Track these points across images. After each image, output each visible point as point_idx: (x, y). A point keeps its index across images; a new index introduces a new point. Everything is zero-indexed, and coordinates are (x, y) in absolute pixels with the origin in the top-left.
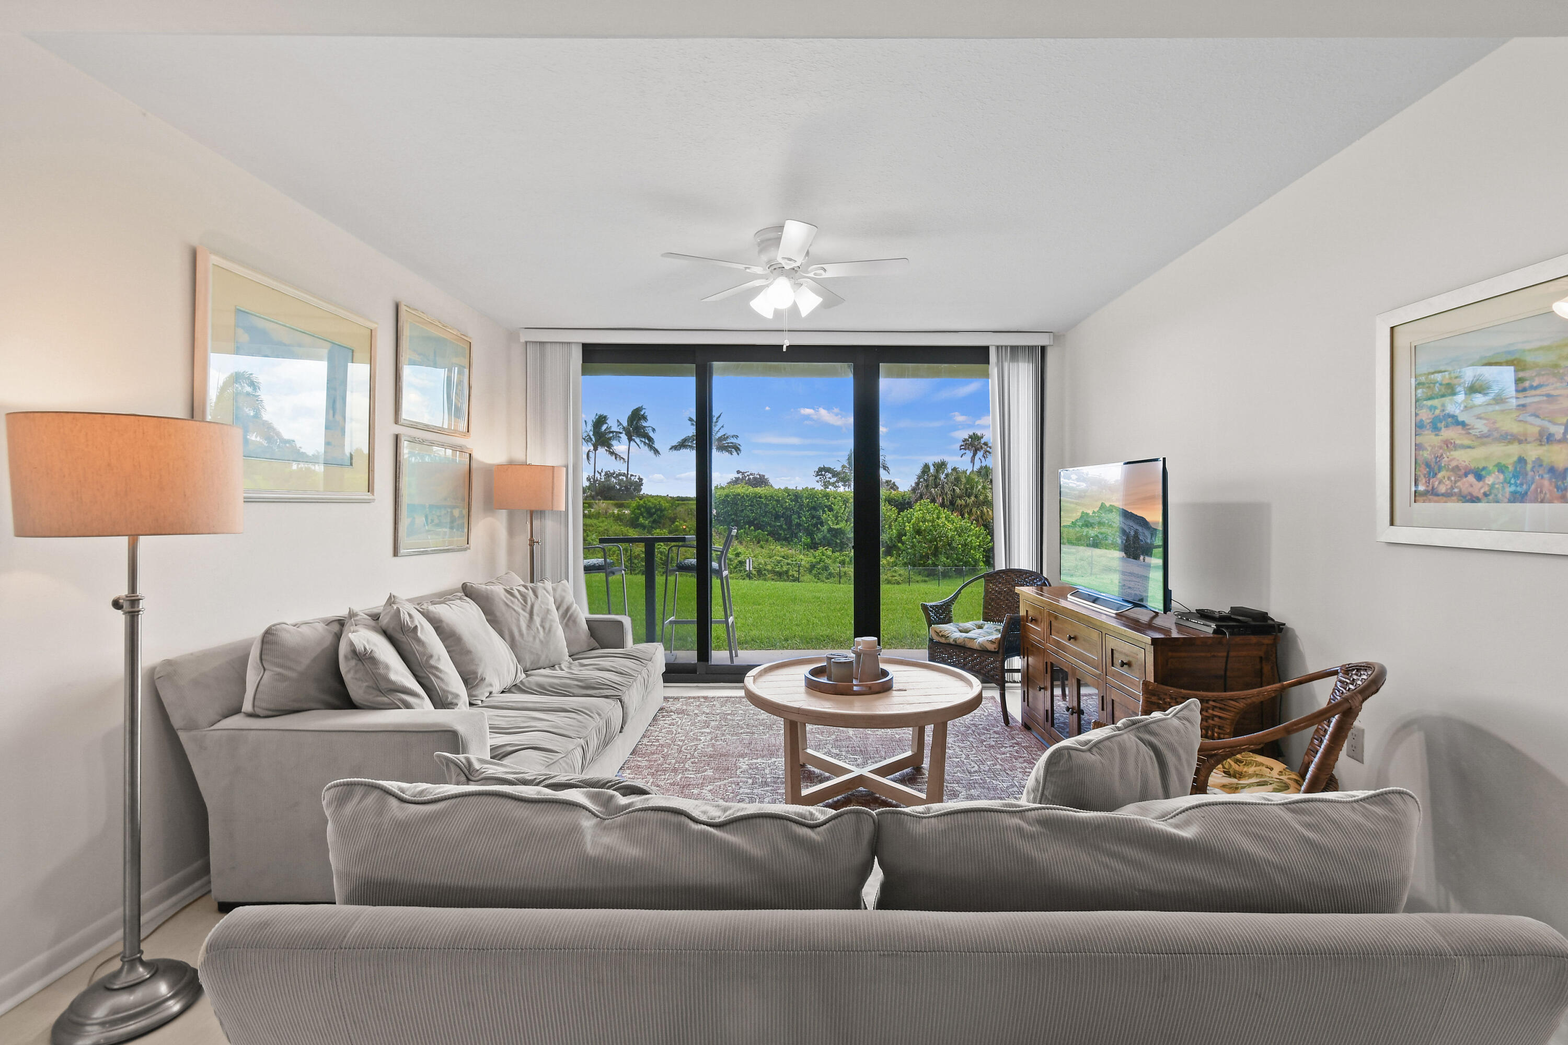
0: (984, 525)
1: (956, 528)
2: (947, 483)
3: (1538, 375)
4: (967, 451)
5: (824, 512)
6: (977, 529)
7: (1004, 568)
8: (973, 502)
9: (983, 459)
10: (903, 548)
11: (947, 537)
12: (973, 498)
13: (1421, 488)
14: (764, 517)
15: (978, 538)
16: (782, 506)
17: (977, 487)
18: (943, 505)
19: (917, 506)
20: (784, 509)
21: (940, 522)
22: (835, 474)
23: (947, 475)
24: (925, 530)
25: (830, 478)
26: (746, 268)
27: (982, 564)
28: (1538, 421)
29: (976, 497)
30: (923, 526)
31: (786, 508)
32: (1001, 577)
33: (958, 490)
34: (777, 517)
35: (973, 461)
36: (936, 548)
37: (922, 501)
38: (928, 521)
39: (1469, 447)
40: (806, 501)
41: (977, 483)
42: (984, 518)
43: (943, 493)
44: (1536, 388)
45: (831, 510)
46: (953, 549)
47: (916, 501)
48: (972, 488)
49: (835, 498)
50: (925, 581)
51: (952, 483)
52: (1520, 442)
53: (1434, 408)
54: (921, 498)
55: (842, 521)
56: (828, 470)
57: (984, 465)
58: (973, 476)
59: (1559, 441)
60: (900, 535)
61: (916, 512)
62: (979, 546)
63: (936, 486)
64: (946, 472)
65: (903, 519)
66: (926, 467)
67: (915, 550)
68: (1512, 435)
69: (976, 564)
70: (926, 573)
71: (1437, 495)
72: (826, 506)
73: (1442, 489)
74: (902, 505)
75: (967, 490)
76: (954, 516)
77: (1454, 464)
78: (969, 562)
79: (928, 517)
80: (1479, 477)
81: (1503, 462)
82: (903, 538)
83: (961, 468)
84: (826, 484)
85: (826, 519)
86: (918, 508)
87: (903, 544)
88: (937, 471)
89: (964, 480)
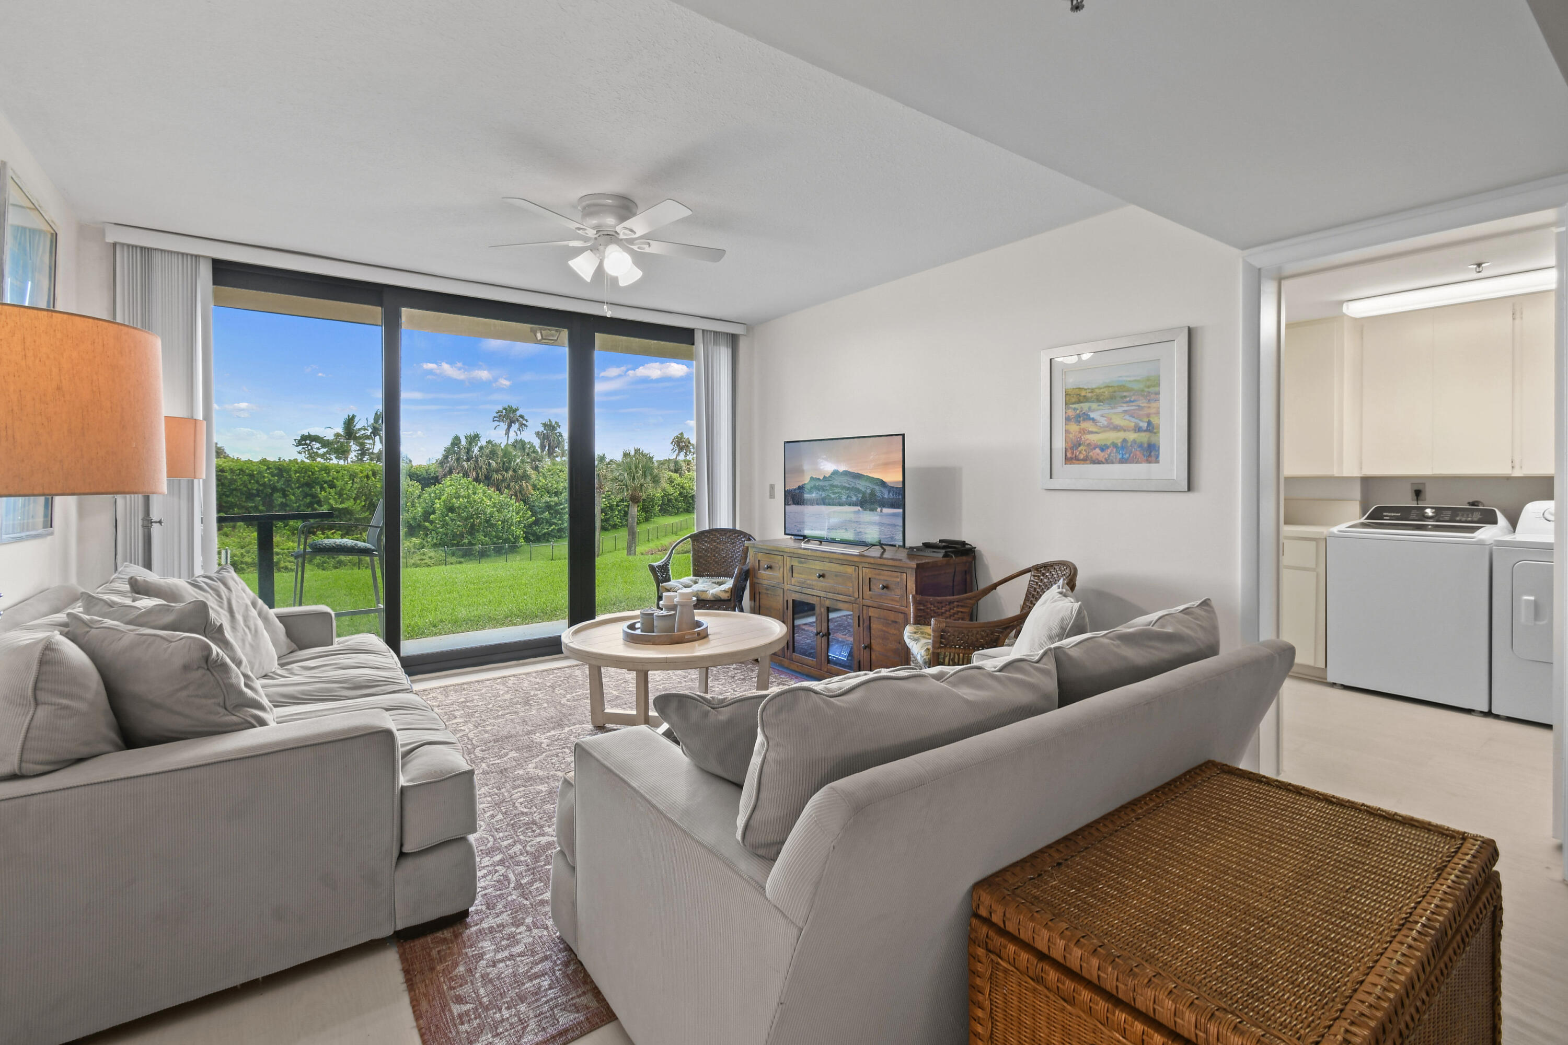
0: (524, 502)
1: (494, 503)
2: (481, 457)
3: (1134, 395)
4: (501, 424)
5: (322, 489)
6: (517, 504)
7: (707, 528)
8: (511, 476)
9: (518, 432)
10: (431, 527)
11: (485, 514)
12: (511, 472)
13: (1069, 455)
14: (228, 496)
15: (517, 513)
16: (257, 482)
17: (515, 461)
18: (476, 480)
19: (447, 481)
20: (260, 485)
21: (476, 497)
22: (325, 443)
23: (481, 448)
24: (459, 507)
25: (318, 449)
26: (579, 229)
27: (522, 540)
28: (1133, 420)
29: (514, 471)
30: (456, 503)
31: (264, 485)
32: (706, 536)
33: (493, 464)
34: (250, 496)
35: (507, 433)
36: (473, 525)
37: (453, 476)
38: (463, 497)
39: (1096, 433)
40: (295, 476)
41: (515, 456)
42: (523, 493)
43: (477, 468)
44: (1133, 402)
45: (332, 486)
46: (492, 526)
47: (445, 476)
48: (510, 462)
49: (338, 472)
50: (460, 563)
51: (487, 456)
52: (1125, 431)
53: (1075, 409)
54: (450, 472)
55: (348, 499)
56: (316, 439)
57: (519, 438)
58: (510, 449)
59: (1145, 431)
60: (427, 515)
61: (448, 486)
62: (519, 522)
63: (468, 460)
64: (479, 444)
65: (430, 495)
66: (456, 441)
67: (447, 529)
68: (1120, 426)
69: (516, 541)
70: (460, 553)
71: (1078, 460)
72: (325, 482)
73: (1081, 457)
74: (427, 480)
75: (504, 463)
76: (491, 491)
77: (1088, 442)
78: (510, 539)
79: (462, 492)
80: (1102, 450)
81: (1116, 441)
82: (432, 516)
83: (497, 441)
84: (313, 456)
85: (326, 497)
86: (448, 483)
87: (432, 522)
88: (470, 443)
89: (500, 453)
